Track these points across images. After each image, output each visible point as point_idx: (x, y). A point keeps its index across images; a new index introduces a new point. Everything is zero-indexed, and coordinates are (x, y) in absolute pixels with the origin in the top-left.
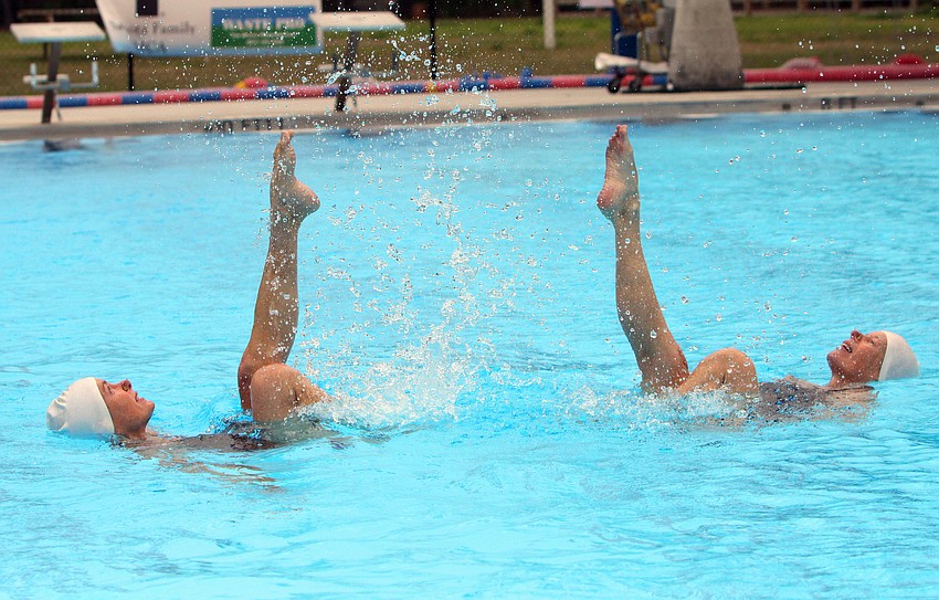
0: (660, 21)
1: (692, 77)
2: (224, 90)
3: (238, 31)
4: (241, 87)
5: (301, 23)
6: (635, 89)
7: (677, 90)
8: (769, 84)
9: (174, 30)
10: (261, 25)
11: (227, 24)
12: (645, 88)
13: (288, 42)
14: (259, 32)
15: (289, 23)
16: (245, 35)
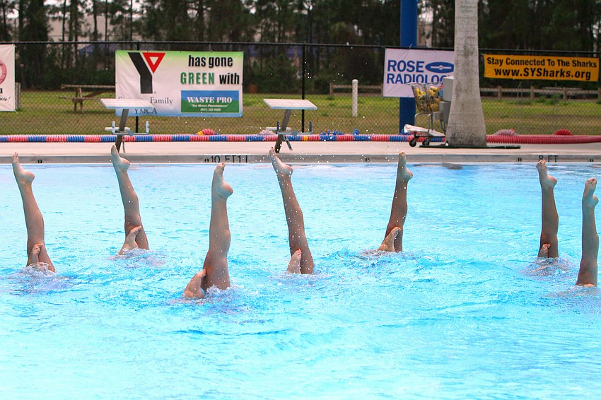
0: (442, 108)
1: (459, 140)
2: (191, 136)
3: (196, 104)
4: (200, 134)
5: (230, 100)
6: (425, 145)
7: (450, 147)
8: (505, 145)
9: (161, 101)
10: (209, 101)
11: (190, 100)
12: (431, 144)
13: (223, 110)
14: (207, 104)
15: (224, 100)
16: (200, 106)
